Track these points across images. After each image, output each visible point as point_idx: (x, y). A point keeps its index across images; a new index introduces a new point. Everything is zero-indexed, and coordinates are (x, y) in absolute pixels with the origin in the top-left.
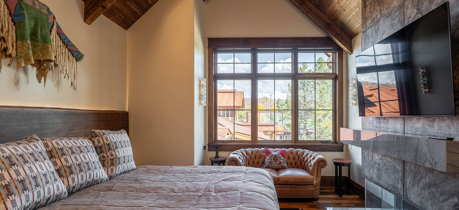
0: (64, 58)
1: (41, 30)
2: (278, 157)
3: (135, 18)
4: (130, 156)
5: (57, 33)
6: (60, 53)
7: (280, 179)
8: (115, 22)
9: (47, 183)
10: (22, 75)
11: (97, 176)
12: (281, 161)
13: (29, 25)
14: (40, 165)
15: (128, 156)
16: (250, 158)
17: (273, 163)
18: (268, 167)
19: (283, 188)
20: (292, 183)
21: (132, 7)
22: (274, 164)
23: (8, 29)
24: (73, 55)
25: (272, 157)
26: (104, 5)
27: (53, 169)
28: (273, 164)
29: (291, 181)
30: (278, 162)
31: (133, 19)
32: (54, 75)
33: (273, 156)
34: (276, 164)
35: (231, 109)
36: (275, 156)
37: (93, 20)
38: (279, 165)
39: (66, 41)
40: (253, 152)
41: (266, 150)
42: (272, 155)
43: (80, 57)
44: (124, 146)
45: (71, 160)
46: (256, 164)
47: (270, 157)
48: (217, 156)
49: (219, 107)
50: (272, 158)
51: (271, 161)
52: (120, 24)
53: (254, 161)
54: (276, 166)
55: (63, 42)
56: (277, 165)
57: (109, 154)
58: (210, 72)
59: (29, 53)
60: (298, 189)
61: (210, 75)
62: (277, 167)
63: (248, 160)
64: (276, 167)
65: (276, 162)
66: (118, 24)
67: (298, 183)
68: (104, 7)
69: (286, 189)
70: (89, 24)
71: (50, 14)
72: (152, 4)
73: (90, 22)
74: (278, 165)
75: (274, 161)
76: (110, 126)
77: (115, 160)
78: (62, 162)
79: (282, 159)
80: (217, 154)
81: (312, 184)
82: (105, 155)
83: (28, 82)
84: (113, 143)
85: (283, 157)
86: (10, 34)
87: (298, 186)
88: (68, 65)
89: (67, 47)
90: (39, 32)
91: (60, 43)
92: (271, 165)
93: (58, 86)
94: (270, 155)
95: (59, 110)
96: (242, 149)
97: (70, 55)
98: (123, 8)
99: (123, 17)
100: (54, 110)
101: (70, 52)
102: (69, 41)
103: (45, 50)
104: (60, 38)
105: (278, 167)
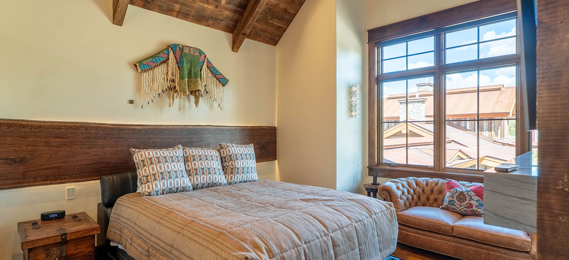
0: (213, 85)
1: (194, 69)
2: (467, 196)
3: (281, 32)
4: (253, 168)
5: (208, 67)
6: (210, 82)
7: (454, 228)
8: (263, 42)
9: (177, 177)
10: (187, 103)
11: (216, 180)
12: (472, 202)
13: (186, 67)
14: (174, 165)
15: (252, 168)
16: (423, 191)
17: (455, 204)
18: (446, 209)
19: (462, 244)
20: (478, 239)
21: (275, 23)
22: (457, 205)
23: (176, 73)
24: (220, 82)
25: (454, 193)
26: (243, 32)
27: (183, 168)
28: (455, 206)
29: (476, 236)
30: (466, 203)
31: (279, 34)
32: (208, 100)
33: (457, 192)
34: (460, 206)
35: (472, 118)
36: (462, 193)
37: (238, 48)
38: (467, 208)
39: (214, 72)
40: (429, 184)
41: (448, 183)
42: (455, 191)
43: (226, 83)
44: (249, 158)
45: (198, 164)
46: (431, 202)
47: (452, 193)
48: (375, 183)
49: (449, 116)
50: (455, 197)
51: (452, 201)
52: (267, 43)
53: (428, 196)
54: (460, 208)
55: (212, 73)
56: (462, 207)
57: (230, 164)
58: (370, 74)
59: (185, 88)
60: (493, 253)
61: (370, 78)
62: (462, 210)
63: (418, 193)
64: (460, 210)
65: (461, 202)
66: (266, 43)
67: (490, 243)
68: (244, 34)
69: (467, 247)
70: (237, 52)
71: (202, 54)
72: (296, 13)
73: (237, 50)
74: (465, 209)
75: (459, 201)
76: (255, 140)
77: (234, 169)
78: (191, 165)
79: (474, 200)
80: (375, 179)
81: (527, 252)
82: (228, 165)
83: (190, 107)
84: (234, 155)
85: (477, 197)
86: (177, 76)
87: (493, 248)
88: (216, 91)
89: (215, 77)
90: (193, 70)
91: (210, 74)
92: (451, 206)
93: (211, 108)
94: (452, 190)
95: (211, 127)
96: (412, 177)
97: (218, 82)
98: (266, 27)
99: (269, 35)
100: (206, 127)
101: (217, 80)
102: (217, 71)
103: (196, 83)
104: (210, 70)
105: (465, 211)
